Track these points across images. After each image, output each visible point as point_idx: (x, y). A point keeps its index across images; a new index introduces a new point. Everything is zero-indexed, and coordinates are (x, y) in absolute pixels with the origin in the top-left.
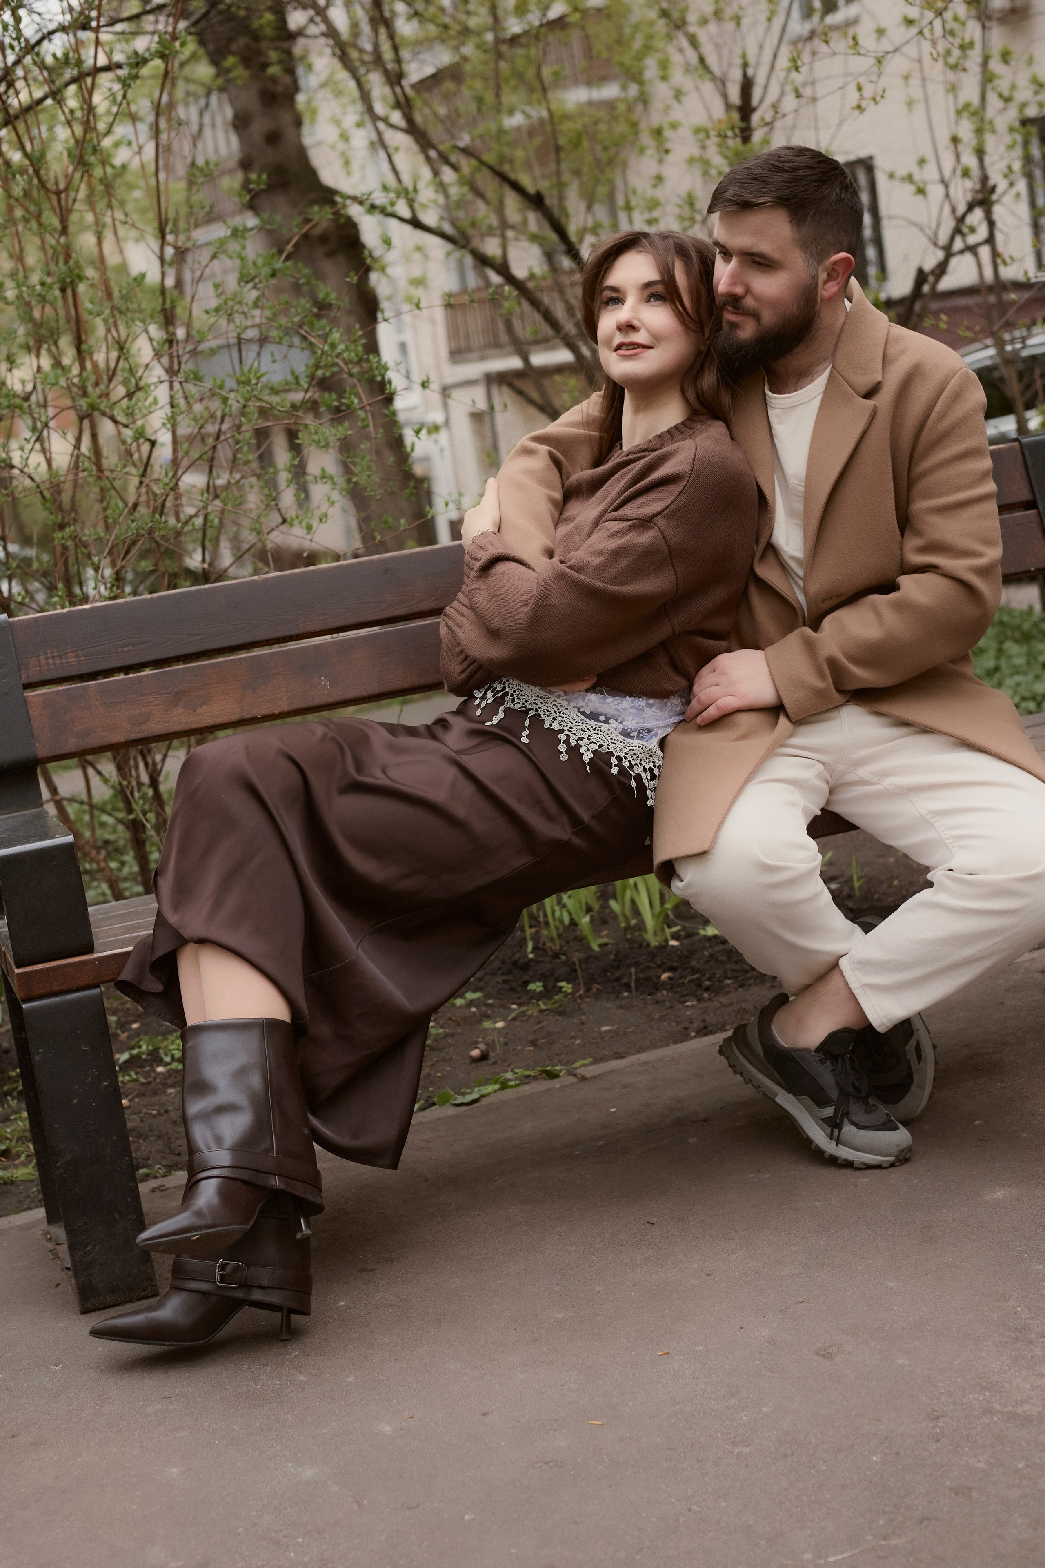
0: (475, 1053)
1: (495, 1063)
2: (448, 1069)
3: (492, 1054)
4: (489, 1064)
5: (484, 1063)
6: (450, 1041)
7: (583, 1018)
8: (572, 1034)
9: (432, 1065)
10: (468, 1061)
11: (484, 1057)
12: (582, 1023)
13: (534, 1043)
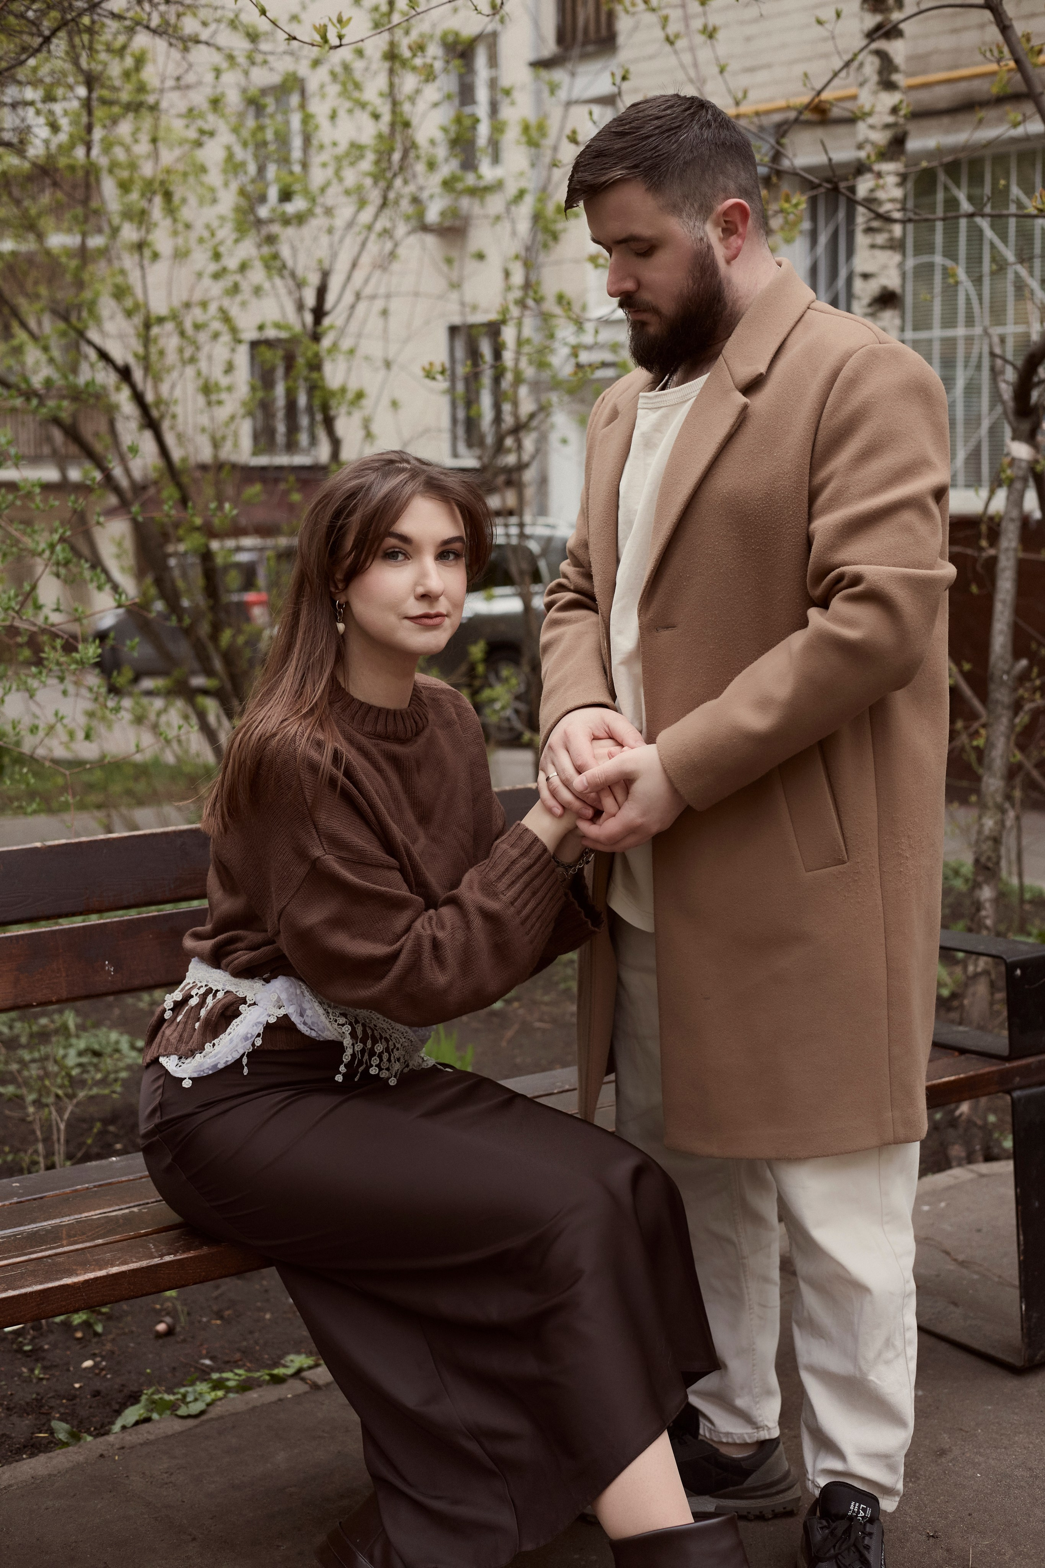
0: (161, 1327)
1: (184, 1341)
2: (132, 1345)
3: (178, 1329)
4: (177, 1342)
5: (171, 1339)
6: (125, 1307)
7: (265, 1283)
8: (259, 1304)
9: (114, 1339)
10: (151, 1336)
11: (170, 1332)
12: (266, 1291)
13: (219, 1315)
